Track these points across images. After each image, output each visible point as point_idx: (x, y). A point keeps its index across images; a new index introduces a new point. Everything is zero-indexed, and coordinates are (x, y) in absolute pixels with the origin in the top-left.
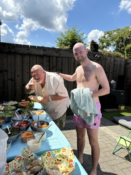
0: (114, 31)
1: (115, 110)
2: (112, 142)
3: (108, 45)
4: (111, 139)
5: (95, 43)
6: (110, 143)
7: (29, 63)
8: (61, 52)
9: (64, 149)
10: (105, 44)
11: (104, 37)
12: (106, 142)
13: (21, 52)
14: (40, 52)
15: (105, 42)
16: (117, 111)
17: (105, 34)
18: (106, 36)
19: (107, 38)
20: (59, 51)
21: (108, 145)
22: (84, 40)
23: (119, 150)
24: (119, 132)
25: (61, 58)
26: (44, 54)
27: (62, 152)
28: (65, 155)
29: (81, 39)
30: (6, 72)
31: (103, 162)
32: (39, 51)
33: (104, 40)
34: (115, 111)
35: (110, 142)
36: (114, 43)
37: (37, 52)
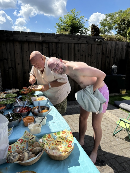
0: (117, 13)
1: (116, 94)
2: (113, 125)
3: (110, 28)
4: (112, 122)
5: (96, 26)
6: (111, 126)
7: (28, 50)
8: (61, 37)
9: (64, 132)
10: (107, 28)
11: (106, 20)
12: (107, 125)
13: (19, 39)
15: (107, 26)
16: (119, 96)
17: (107, 17)
18: (108, 18)
19: (109, 21)
20: (58, 36)
21: (109, 127)
22: (84, 24)
23: (119, 132)
24: (119, 115)
25: (61, 44)
26: (43, 41)
27: (62, 134)
28: (65, 137)
29: (82, 23)
30: (6, 61)
31: (103, 143)
32: (38, 38)
33: (106, 23)
34: (116, 96)
35: (111, 124)
36: (116, 25)
37: (36, 39)
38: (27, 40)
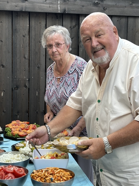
7: (27, 33)
14: (55, 6)
26: (65, 10)
32: (52, 4)
37: (48, 5)
38: (26, 8)
